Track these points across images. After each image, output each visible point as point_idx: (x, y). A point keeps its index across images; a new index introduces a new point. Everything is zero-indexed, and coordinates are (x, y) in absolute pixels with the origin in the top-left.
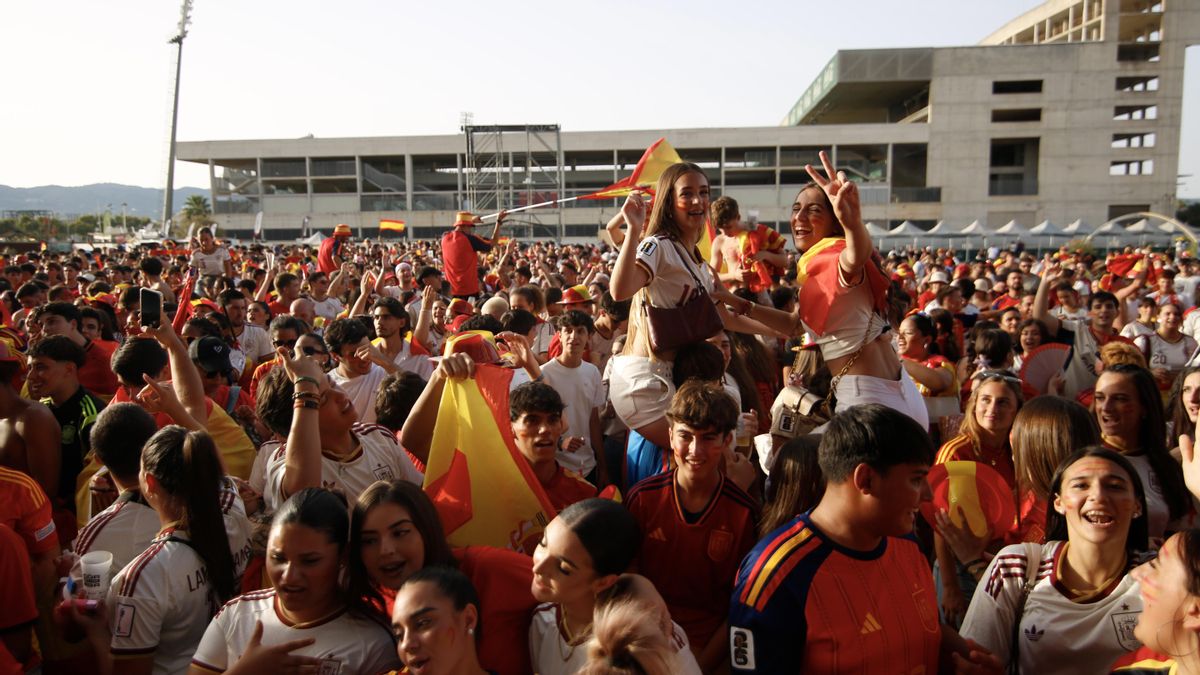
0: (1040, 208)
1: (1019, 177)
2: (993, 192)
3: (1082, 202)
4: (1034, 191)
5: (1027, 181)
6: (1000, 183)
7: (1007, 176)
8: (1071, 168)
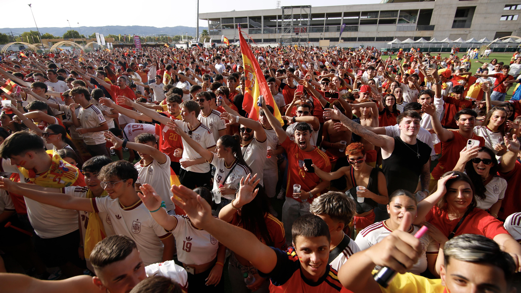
0: (470, 33)
1: (465, 21)
2: (453, 27)
3: (486, 30)
4: (469, 27)
5: (467, 23)
6: (457, 23)
7: (460, 21)
8: (485, 18)
